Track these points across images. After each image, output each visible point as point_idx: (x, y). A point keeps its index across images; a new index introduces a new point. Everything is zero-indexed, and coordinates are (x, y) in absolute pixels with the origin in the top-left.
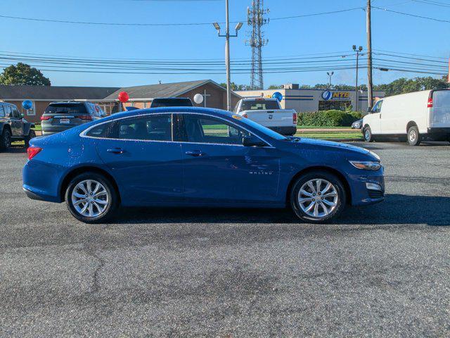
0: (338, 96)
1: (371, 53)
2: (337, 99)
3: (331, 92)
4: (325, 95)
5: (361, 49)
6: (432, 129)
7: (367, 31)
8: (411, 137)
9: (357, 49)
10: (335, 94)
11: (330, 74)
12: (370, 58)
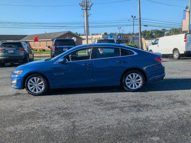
0: (124, 37)
1: (140, 19)
2: (124, 39)
3: (121, 36)
4: (119, 37)
5: (135, 17)
6: (187, 52)
7: (139, 9)
8: (175, 56)
9: (134, 17)
10: (123, 37)
11: (119, 28)
12: (140, 21)
